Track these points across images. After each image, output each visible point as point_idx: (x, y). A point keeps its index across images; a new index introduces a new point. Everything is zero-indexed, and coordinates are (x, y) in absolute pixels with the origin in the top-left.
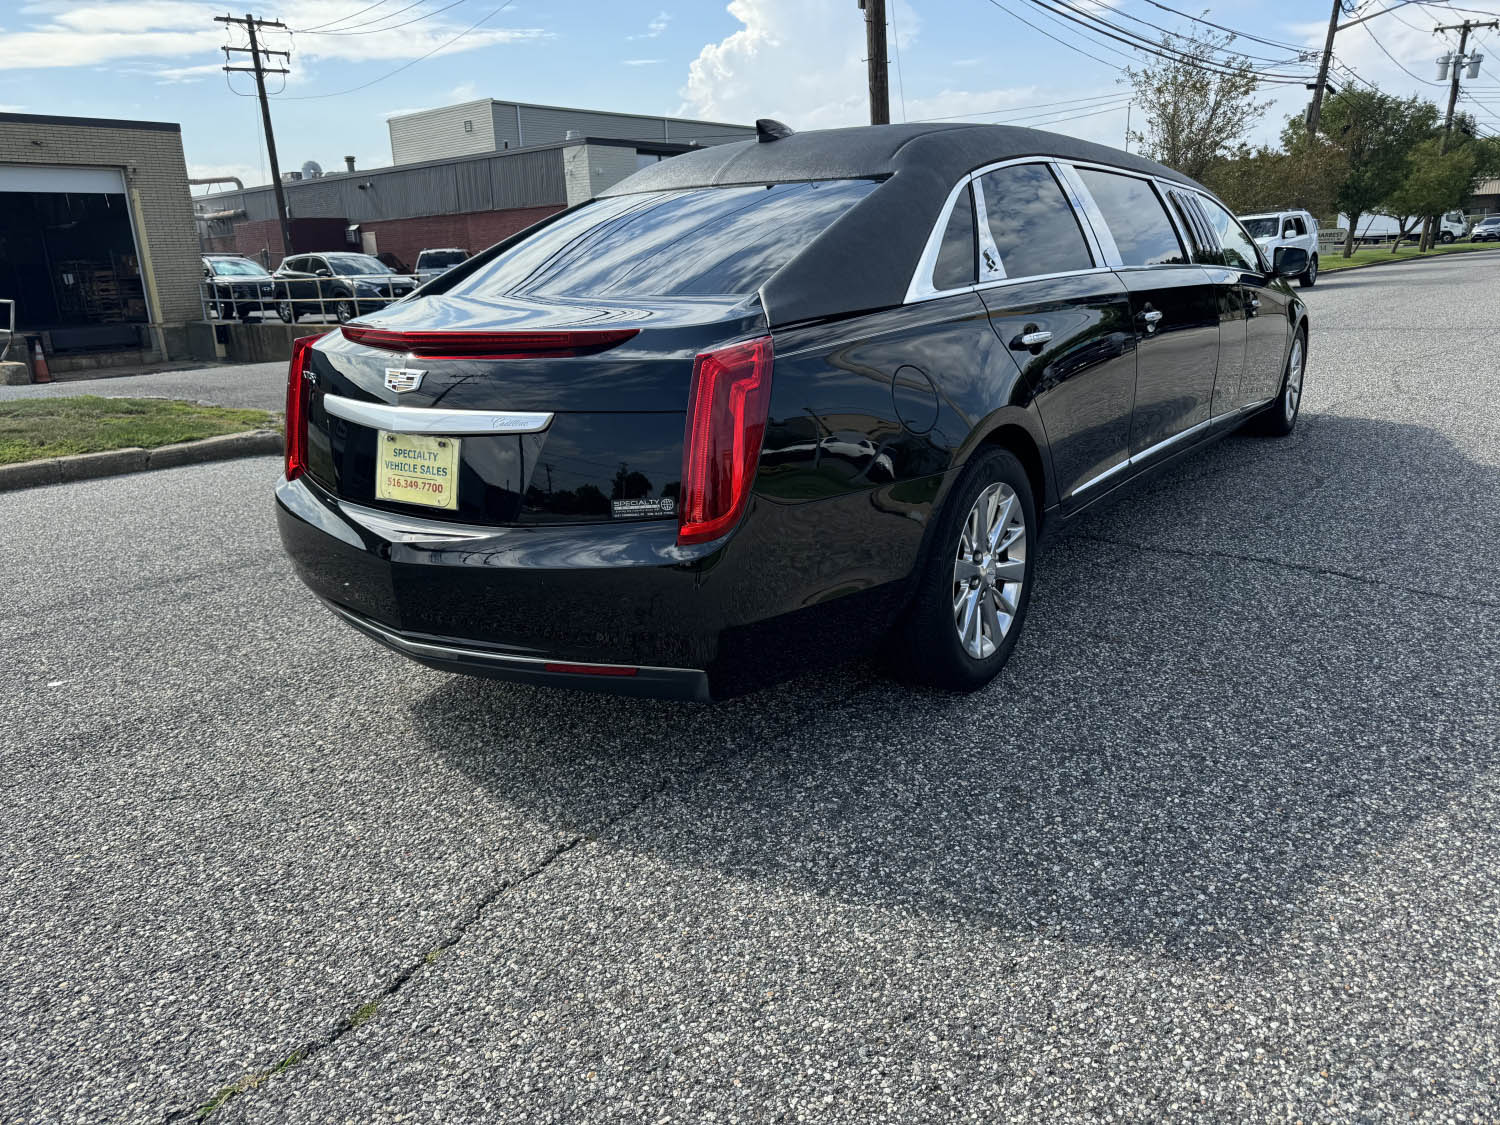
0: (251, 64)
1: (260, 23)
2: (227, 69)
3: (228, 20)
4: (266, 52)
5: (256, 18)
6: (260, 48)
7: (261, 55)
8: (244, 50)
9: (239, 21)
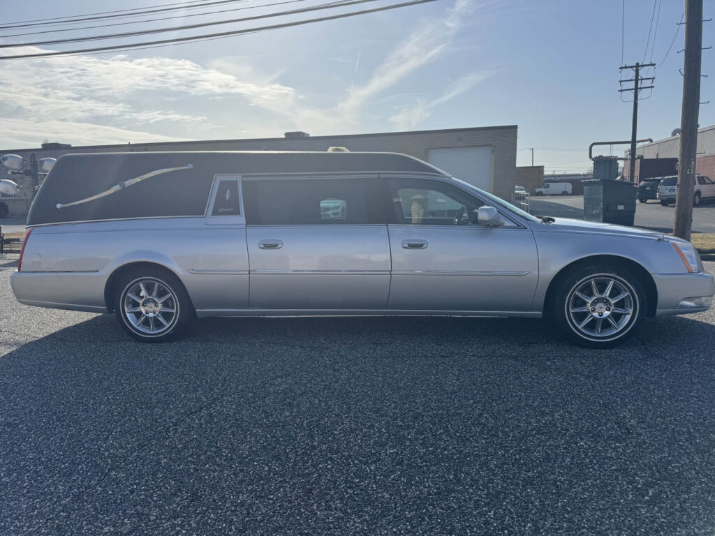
0: (633, 87)
1: (643, 66)
2: (621, 91)
3: (626, 67)
4: (642, 79)
5: (640, 64)
6: (640, 78)
7: (640, 81)
8: (631, 80)
9: (631, 67)
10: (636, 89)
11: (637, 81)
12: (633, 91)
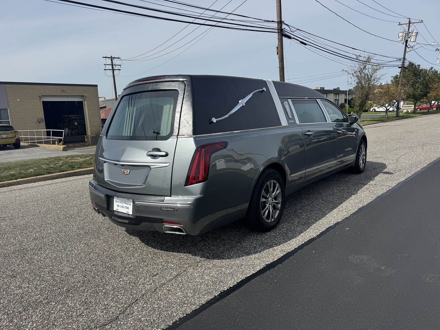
2: (105, 70)
3: (105, 57)
4: (115, 65)
5: (113, 57)
8: (109, 65)
9: (108, 58)
10: (113, 70)
11: (112, 65)
12: (112, 71)
